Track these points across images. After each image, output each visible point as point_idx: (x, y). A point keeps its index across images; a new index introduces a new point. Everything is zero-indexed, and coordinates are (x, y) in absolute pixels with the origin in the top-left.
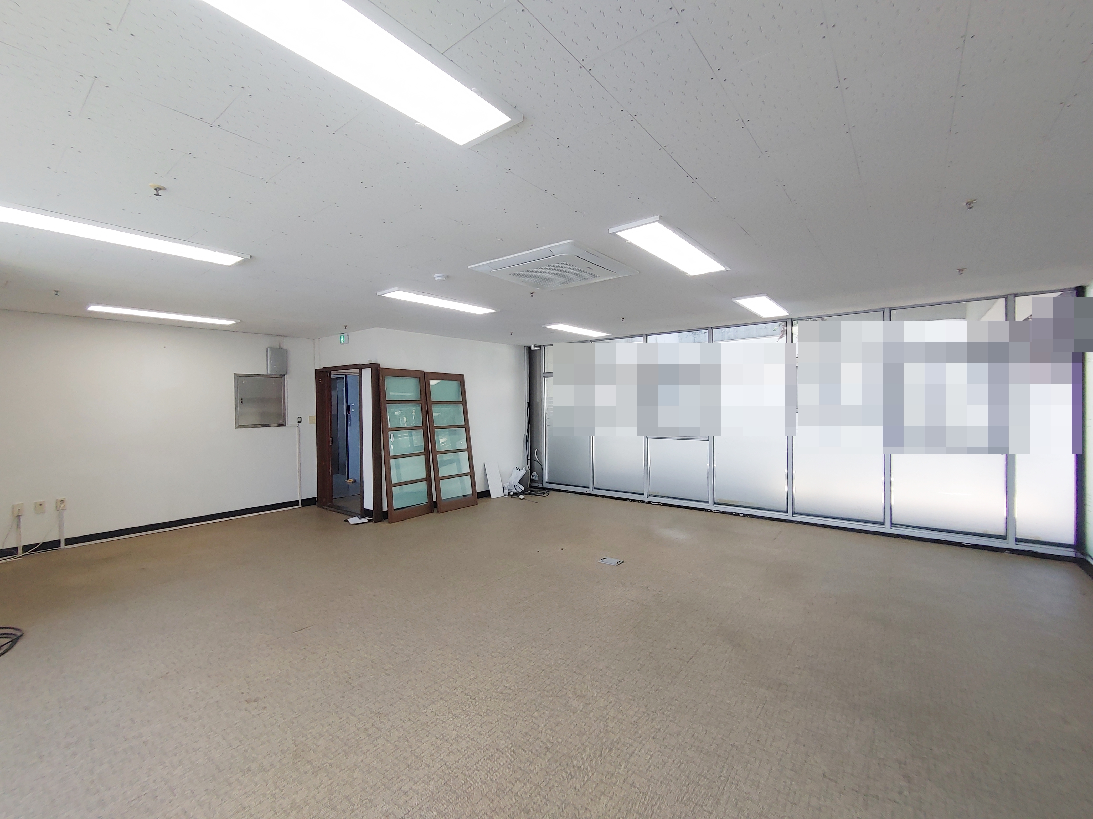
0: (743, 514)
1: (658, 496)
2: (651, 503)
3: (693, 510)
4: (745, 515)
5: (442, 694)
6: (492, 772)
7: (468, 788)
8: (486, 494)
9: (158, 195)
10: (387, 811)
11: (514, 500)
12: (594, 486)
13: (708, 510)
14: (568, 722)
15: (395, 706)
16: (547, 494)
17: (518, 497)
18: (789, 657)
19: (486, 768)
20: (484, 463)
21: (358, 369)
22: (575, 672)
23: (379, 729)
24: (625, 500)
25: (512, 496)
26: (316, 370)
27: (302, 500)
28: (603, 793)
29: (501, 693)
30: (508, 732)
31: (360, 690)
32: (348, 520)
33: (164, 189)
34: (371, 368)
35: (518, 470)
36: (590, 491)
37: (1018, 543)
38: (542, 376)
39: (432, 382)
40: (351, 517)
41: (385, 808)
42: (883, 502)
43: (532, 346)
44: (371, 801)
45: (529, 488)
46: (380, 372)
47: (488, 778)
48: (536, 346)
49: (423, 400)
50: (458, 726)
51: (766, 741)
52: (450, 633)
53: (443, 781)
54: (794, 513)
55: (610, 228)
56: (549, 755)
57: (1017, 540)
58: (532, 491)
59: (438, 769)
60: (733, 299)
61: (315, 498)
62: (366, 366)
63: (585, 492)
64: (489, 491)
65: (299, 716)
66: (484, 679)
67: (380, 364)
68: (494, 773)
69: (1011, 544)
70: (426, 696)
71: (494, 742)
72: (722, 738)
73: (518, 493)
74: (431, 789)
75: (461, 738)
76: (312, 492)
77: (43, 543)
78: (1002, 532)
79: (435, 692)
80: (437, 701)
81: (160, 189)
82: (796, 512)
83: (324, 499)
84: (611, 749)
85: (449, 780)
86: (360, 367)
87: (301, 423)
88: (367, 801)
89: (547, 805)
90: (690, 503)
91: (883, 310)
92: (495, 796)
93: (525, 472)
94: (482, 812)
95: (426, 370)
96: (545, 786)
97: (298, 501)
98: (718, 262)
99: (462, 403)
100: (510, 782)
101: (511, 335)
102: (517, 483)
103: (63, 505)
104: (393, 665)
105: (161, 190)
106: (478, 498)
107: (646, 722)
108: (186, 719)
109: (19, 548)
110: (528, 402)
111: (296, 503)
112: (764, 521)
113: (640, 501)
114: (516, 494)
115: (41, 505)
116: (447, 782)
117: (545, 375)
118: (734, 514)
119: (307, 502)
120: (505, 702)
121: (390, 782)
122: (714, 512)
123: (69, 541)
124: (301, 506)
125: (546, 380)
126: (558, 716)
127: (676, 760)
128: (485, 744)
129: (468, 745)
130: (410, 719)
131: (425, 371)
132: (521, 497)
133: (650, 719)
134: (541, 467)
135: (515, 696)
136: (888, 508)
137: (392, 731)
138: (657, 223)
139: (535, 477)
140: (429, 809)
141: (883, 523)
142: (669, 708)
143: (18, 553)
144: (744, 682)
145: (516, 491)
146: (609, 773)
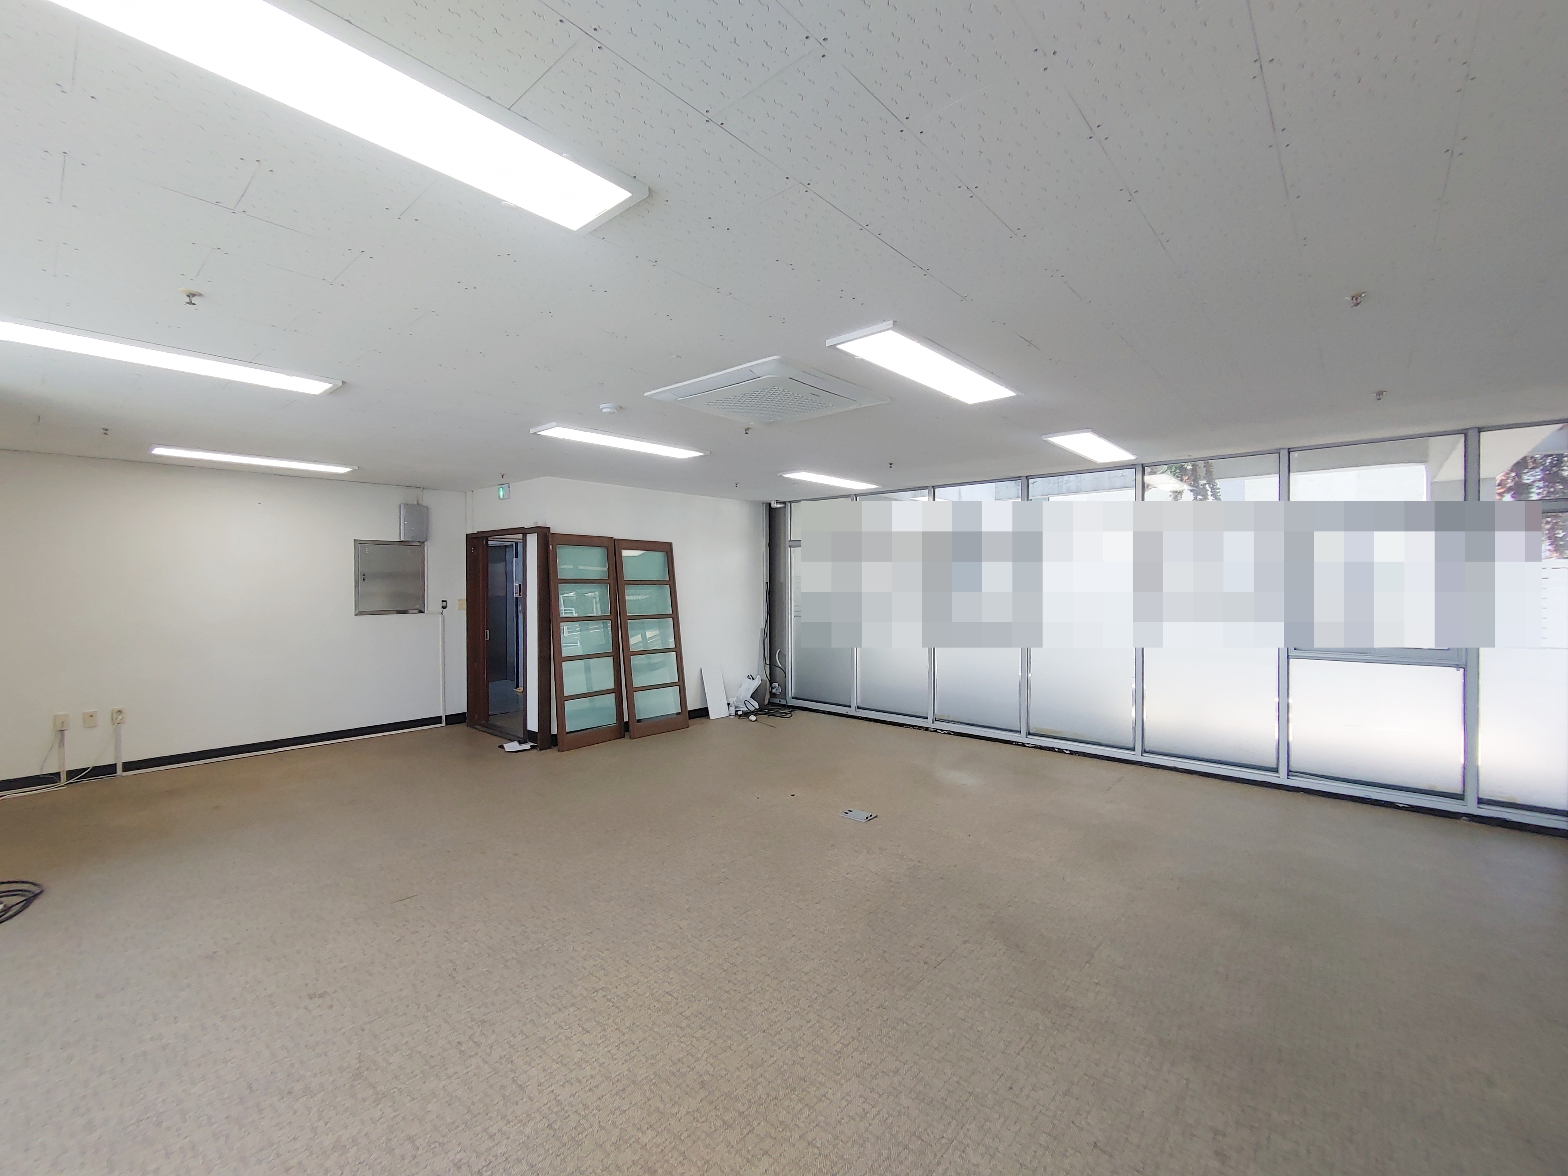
0: (1070, 751)
1: (948, 722)
2: (938, 731)
3: (997, 743)
4: (1072, 753)
5: (575, 997)
6: (617, 1113)
7: (579, 1135)
8: (703, 713)
9: (191, 303)
10: (461, 1160)
11: (743, 722)
12: (858, 705)
13: (1019, 744)
14: (742, 1047)
15: (507, 1012)
16: (790, 715)
17: (748, 718)
18: (1087, 965)
19: (610, 1106)
20: (701, 669)
21: (522, 535)
22: (768, 975)
23: (478, 1045)
24: (901, 725)
25: (740, 716)
26: (466, 534)
27: (447, 716)
28: (766, 1153)
29: (658, 1001)
30: (654, 1057)
31: (465, 987)
32: (505, 745)
33: (201, 295)
34: (536, 534)
35: (750, 679)
36: (852, 712)
37: (1481, 806)
38: (787, 544)
39: (625, 553)
40: (508, 741)
41: (458, 1156)
42: (1277, 737)
43: (773, 502)
44: (442, 1145)
45: (766, 705)
46: (550, 539)
47: (610, 1121)
48: (778, 502)
49: (611, 578)
50: (586, 1045)
51: (1021, 1090)
52: (608, 911)
53: (547, 1122)
54: (1144, 751)
55: (827, 339)
56: (703, 1093)
57: (1480, 801)
58: (769, 710)
59: (544, 1105)
60: (1043, 436)
61: (465, 713)
62: (532, 530)
63: (846, 713)
64: (707, 709)
65: (374, 1020)
66: (638, 979)
67: (550, 528)
68: (619, 1116)
69: (1471, 807)
70: (553, 1000)
71: (630, 1071)
72: (958, 1082)
73: (749, 712)
74: (527, 1133)
75: (587, 1062)
76: (460, 705)
77: (95, 768)
78: (1457, 789)
79: (566, 995)
80: (566, 1007)
81: (194, 295)
82: (1147, 750)
83: (476, 715)
84: (794, 1089)
85: (555, 1121)
86: (524, 532)
87: (447, 609)
88: (437, 1144)
89: (683, 1164)
90: (994, 733)
91: (1278, 451)
92: (613, 1148)
93: (761, 682)
94: (590, 1170)
95: (617, 536)
96: (688, 1137)
97: (441, 717)
98: (1002, 386)
99: (669, 583)
100: (639, 1129)
101: (737, 487)
102: (748, 697)
103: (120, 717)
104: (517, 954)
105: (196, 297)
106: (690, 719)
107: (853, 1053)
108: (224, 1018)
109: (61, 774)
110: (767, 583)
111: (437, 720)
112: (1099, 762)
113: (922, 727)
114: (746, 714)
115: (91, 716)
116: (552, 1124)
117: (791, 544)
118: (1057, 750)
119: (453, 719)
120: (660, 1013)
121: (475, 1119)
122: (1028, 747)
123: (129, 766)
124: (445, 725)
125: (793, 551)
126: (730, 1038)
127: (883, 1110)
128: (618, 1073)
129: (593, 1073)
130: (522, 1032)
131: (614, 538)
132: (753, 718)
133: (860, 1049)
134: (785, 676)
135: (676, 1005)
136: (1284, 746)
137: (494, 1047)
138: (890, 332)
139: (775, 689)
140: (519, 1161)
141: (1276, 770)
142: (891, 1034)
143: (60, 781)
144: (1011, 1000)
145: (747, 709)
146: (782, 1123)
